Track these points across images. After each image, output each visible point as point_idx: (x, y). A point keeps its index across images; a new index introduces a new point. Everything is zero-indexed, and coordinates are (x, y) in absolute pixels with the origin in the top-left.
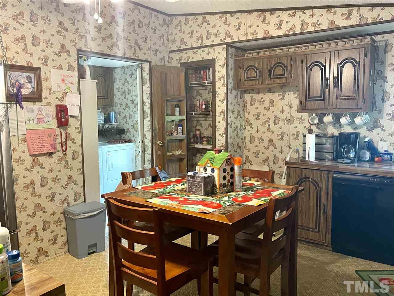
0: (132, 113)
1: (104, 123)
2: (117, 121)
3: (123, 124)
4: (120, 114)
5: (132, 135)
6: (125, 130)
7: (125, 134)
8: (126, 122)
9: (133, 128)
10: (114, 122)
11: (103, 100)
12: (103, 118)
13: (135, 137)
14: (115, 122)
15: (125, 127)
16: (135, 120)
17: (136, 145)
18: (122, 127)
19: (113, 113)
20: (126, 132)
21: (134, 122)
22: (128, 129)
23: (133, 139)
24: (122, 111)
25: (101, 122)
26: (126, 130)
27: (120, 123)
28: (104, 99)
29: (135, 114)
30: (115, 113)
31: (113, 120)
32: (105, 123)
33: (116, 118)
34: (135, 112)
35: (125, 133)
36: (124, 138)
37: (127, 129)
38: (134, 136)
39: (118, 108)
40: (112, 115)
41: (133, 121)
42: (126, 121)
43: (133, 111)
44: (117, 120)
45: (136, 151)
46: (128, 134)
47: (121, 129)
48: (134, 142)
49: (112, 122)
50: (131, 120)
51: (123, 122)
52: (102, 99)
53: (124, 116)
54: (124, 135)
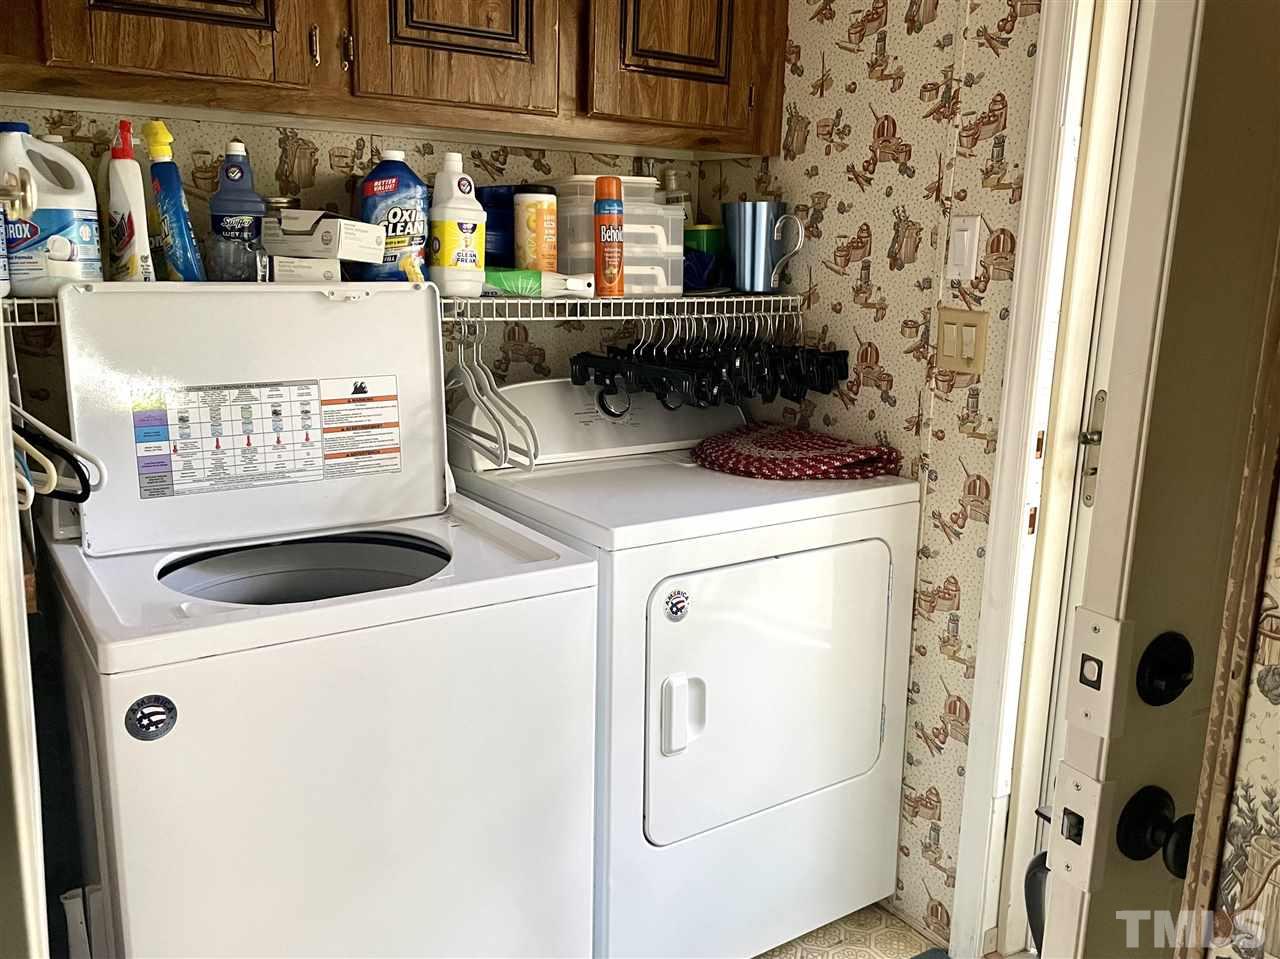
0: (924, 213)
1: (679, 289)
2: (784, 277)
3: (837, 309)
4: (818, 217)
5: (905, 410)
6: (845, 354)
7: (842, 395)
8: (862, 289)
9: (918, 351)
10: (760, 287)
11: (685, 92)
12: (679, 249)
13: (927, 433)
14: (774, 283)
15: (850, 329)
16: (953, 275)
17: (932, 503)
18: (825, 330)
19: (763, 207)
20: (852, 376)
21: (942, 292)
22: (869, 353)
23: (907, 446)
24: (843, 190)
25: (652, 279)
26: (853, 361)
27: (810, 298)
28: (693, 84)
29: (956, 222)
30: (780, 210)
31: (756, 271)
32: (688, 290)
33: (779, 250)
34: (961, 196)
35: (844, 386)
36: (827, 421)
37: (863, 357)
38: (917, 425)
39: (805, 161)
40: (757, 221)
41: (926, 285)
42: (866, 280)
43: (936, 189)
44: (790, 271)
45: (923, 553)
46: (869, 395)
47: (813, 353)
48: (914, 478)
49: (748, 287)
50: (913, 272)
51: (836, 287)
52: (675, 83)
53: (853, 234)
54: (828, 404)
